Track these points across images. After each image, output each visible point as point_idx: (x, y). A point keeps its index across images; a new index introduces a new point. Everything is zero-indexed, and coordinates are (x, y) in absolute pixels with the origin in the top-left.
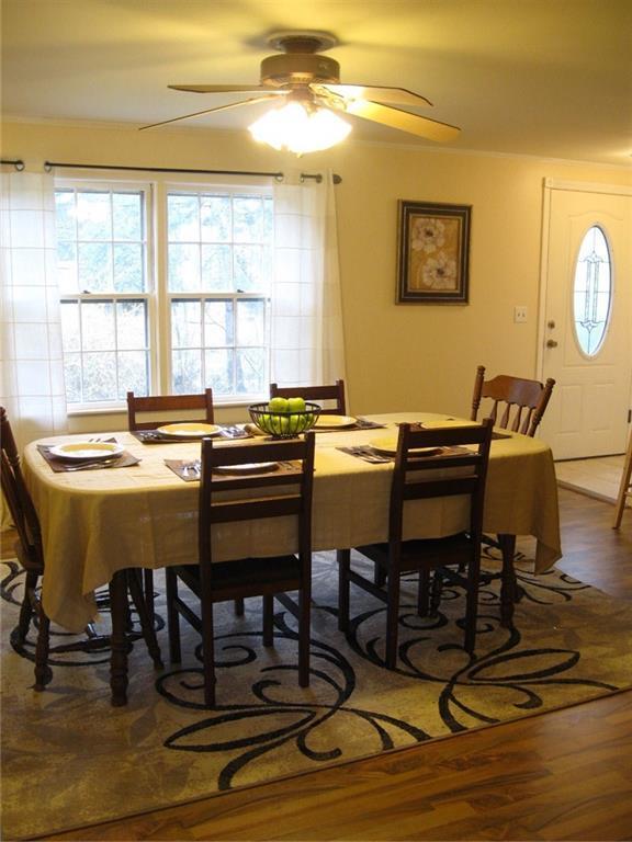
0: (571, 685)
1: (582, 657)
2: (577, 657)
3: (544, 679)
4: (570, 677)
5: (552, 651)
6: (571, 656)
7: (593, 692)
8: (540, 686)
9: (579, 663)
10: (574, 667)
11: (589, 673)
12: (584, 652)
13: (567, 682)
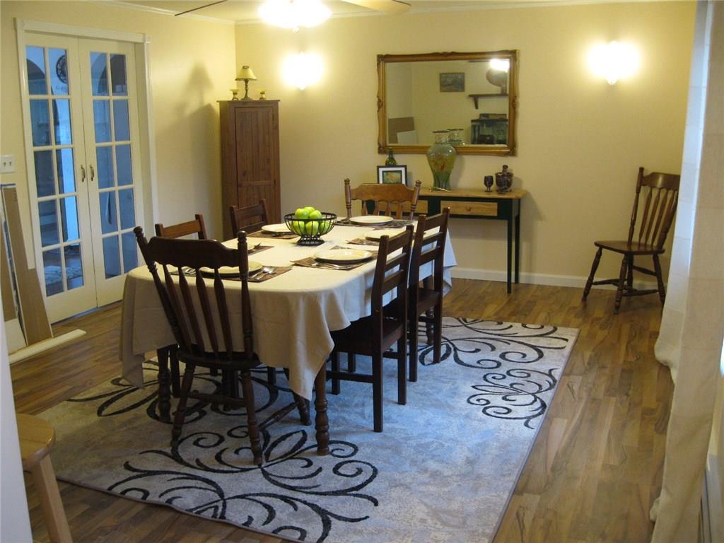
0: (97, 395)
1: (96, 414)
2: (99, 413)
3: (116, 395)
4: (100, 399)
5: (119, 412)
6: (104, 412)
7: (82, 396)
8: (116, 390)
9: (96, 410)
10: (99, 406)
11: (87, 405)
12: (95, 418)
13: (100, 397)
